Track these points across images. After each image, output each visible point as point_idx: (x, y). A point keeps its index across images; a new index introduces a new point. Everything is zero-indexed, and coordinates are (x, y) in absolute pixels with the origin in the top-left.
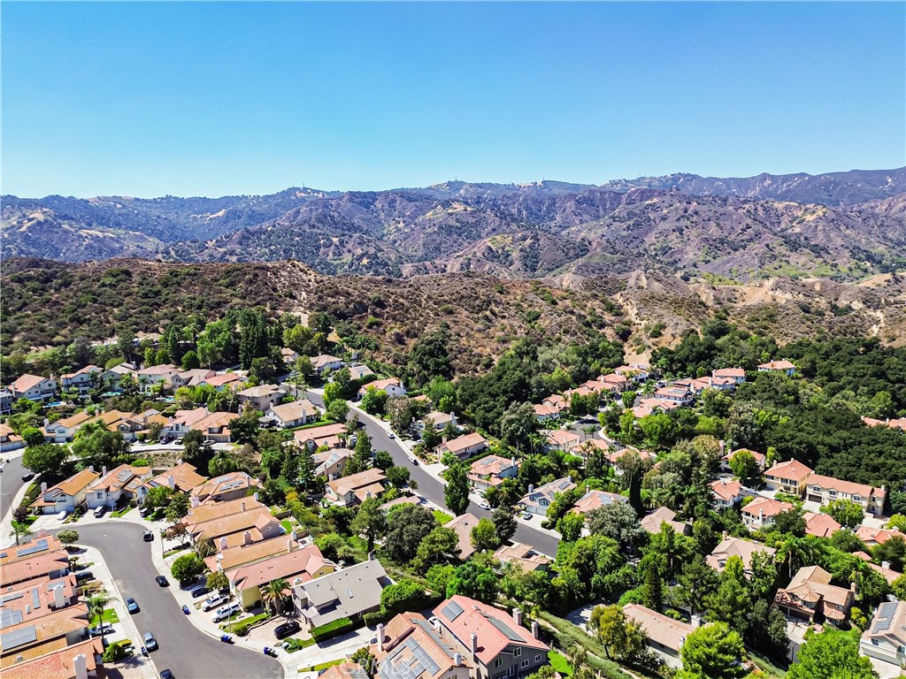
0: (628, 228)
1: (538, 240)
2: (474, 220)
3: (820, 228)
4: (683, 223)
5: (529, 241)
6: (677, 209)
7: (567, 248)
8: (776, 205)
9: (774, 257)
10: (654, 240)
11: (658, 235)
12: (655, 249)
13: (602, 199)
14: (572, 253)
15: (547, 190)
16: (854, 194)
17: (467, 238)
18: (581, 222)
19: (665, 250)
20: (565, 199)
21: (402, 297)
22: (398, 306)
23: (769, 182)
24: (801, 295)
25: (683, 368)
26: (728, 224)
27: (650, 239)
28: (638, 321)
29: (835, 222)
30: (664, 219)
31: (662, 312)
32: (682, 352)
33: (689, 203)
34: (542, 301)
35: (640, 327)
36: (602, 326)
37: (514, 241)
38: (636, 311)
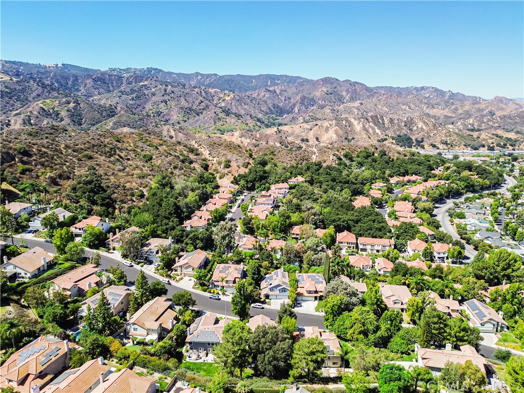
0: (133, 99)
1: (79, 104)
2: (20, 88)
3: (233, 104)
4: (166, 98)
5: (72, 105)
6: (160, 89)
7: (101, 111)
8: (210, 90)
9: (220, 119)
10: (151, 108)
11: (153, 104)
12: (153, 113)
13: (110, 79)
14: (104, 114)
15: (66, 70)
16: (241, 87)
17: (17, 101)
18: (99, 94)
19: (159, 114)
20: (84, 78)
21: (43, 146)
22: (43, 155)
23: (199, 77)
24: (254, 140)
25: (254, 186)
26: (191, 100)
27: (148, 106)
28: (211, 158)
29: (240, 101)
30: (154, 94)
31: (225, 152)
32: (250, 176)
33: (167, 86)
34: (148, 147)
35: (213, 162)
36: (191, 162)
37: (60, 104)
38: (208, 152)
